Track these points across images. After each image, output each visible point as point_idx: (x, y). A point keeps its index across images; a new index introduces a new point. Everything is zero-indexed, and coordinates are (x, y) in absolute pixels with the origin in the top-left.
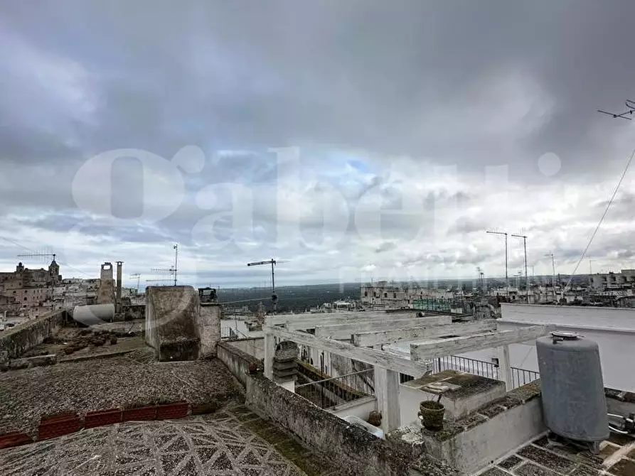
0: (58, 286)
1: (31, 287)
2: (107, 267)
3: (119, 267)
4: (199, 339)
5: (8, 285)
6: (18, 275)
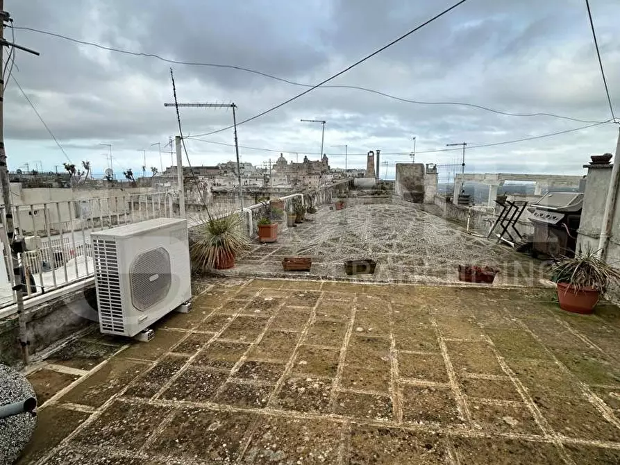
1: (313, 174)
2: (371, 154)
3: (378, 154)
4: (424, 193)
5: (300, 173)
6: (305, 165)
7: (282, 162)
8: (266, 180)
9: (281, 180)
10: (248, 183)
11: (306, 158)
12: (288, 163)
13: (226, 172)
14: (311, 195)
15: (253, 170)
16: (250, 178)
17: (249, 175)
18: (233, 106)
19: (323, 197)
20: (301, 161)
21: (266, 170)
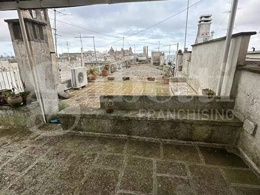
0: (132, 55)
1: (125, 56)
2: (145, 48)
3: (147, 48)
4: (160, 62)
5: (120, 55)
6: (122, 52)
7: (112, 51)
8: (105, 59)
9: (112, 58)
10: (98, 60)
11: (122, 49)
12: (115, 51)
13: (88, 55)
14: (120, 64)
15: (100, 54)
16: (99, 58)
17: (98, 57)
18: (93, 37)
19: (124, 64)
20: (120, 50)
21: (105, 54)
